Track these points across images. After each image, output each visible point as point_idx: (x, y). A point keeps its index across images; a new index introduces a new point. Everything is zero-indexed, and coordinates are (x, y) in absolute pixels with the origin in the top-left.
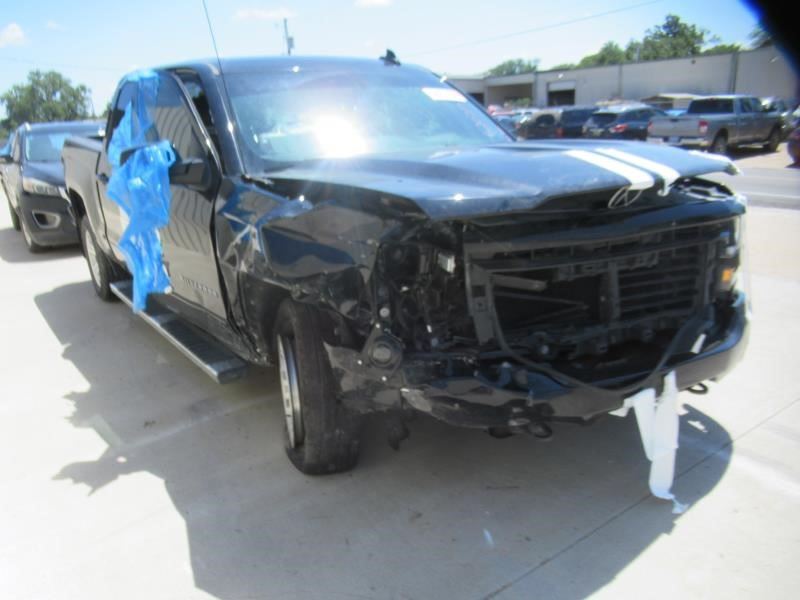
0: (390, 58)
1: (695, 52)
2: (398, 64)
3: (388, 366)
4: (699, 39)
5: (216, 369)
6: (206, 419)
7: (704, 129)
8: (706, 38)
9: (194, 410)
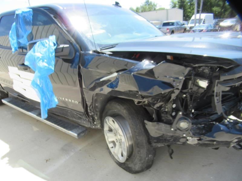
0: (117, 4)
1: (155, 9)
2: (120, 6)
3: (186, 130)
4: (156, 6)
5: (76, 133)
6: (72, 154)
7: (168, 31)
8: (157, 6)
9: (65, 150)
